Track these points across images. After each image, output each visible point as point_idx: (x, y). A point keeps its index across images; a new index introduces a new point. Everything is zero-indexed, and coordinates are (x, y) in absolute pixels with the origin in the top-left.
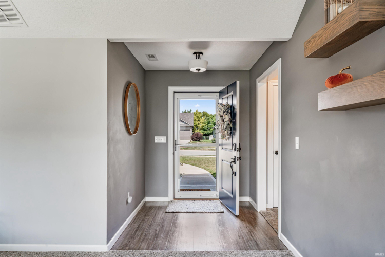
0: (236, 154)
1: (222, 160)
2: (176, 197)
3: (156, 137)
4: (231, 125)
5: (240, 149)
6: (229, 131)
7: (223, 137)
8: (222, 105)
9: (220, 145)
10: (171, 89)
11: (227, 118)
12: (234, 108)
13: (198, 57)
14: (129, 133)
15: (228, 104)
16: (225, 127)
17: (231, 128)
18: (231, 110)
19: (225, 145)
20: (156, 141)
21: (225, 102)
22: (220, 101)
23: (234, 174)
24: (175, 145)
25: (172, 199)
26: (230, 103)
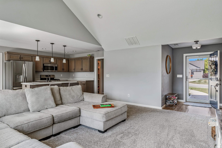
0: (218, 82)
1: (211, 86)
2: (187, 101)
3: (178, 75)
4: (215, 70)
5: (220, 80)
6: (214, 73)
7: (211, 75)
8: (211, 61)
9: (210, 79)
10: (185, 55)
11: (213, 67)
12: (217, 62)
13: (197, 43)
14: (168, 73)
15: (214, 61)
16: (212, 71)
17: (215, 71)
18: (215, 63)
19: (213, 79)
20: (178, 77)
21: (212, 59)
22: (210, 58)
23: (217, 91)
24: (186, 78)
25: (185, 101)
26: (215, 60)
